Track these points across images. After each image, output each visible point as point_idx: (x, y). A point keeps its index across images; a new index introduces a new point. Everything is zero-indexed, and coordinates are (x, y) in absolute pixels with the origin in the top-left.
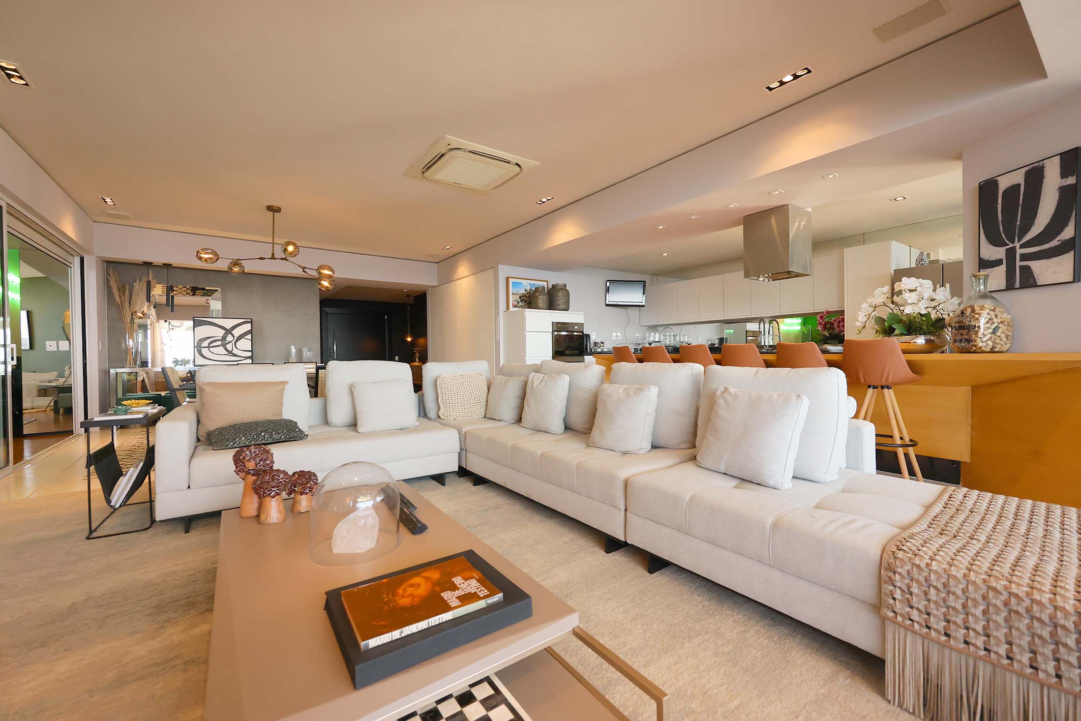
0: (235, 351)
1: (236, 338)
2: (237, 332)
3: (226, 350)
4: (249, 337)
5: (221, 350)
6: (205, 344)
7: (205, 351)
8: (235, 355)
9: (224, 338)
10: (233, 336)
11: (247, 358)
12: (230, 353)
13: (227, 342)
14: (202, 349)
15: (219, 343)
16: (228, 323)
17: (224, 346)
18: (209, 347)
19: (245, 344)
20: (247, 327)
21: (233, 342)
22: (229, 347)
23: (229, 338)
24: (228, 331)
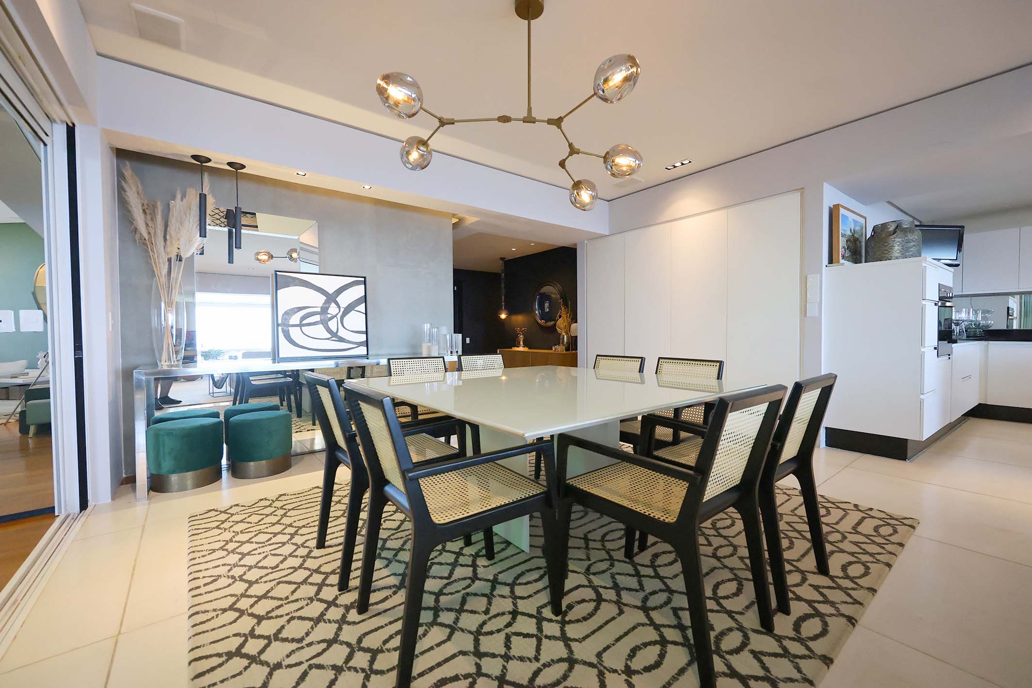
0: (342, 333)
1: (342, 310)
2: (345, 299)
3: (329, 330)
4: (362, 307)
5: (319, 331)
6: (295, 319)
7: (295, 333)
8: (342, 340)
9: (324, 310)
10: (339, 307)
11: (360, 344)
12: (335, 336)
13: (329, 316)
14: (290, 328)
15: (317, 318)
16: (331, 284)
17: (325, 323)
18: (300, 325)
19: (356, 320)
20: (358, 292)
21: (339, 316)
22: (333, 325)
23: (333, 310)
24: (331, 298)
